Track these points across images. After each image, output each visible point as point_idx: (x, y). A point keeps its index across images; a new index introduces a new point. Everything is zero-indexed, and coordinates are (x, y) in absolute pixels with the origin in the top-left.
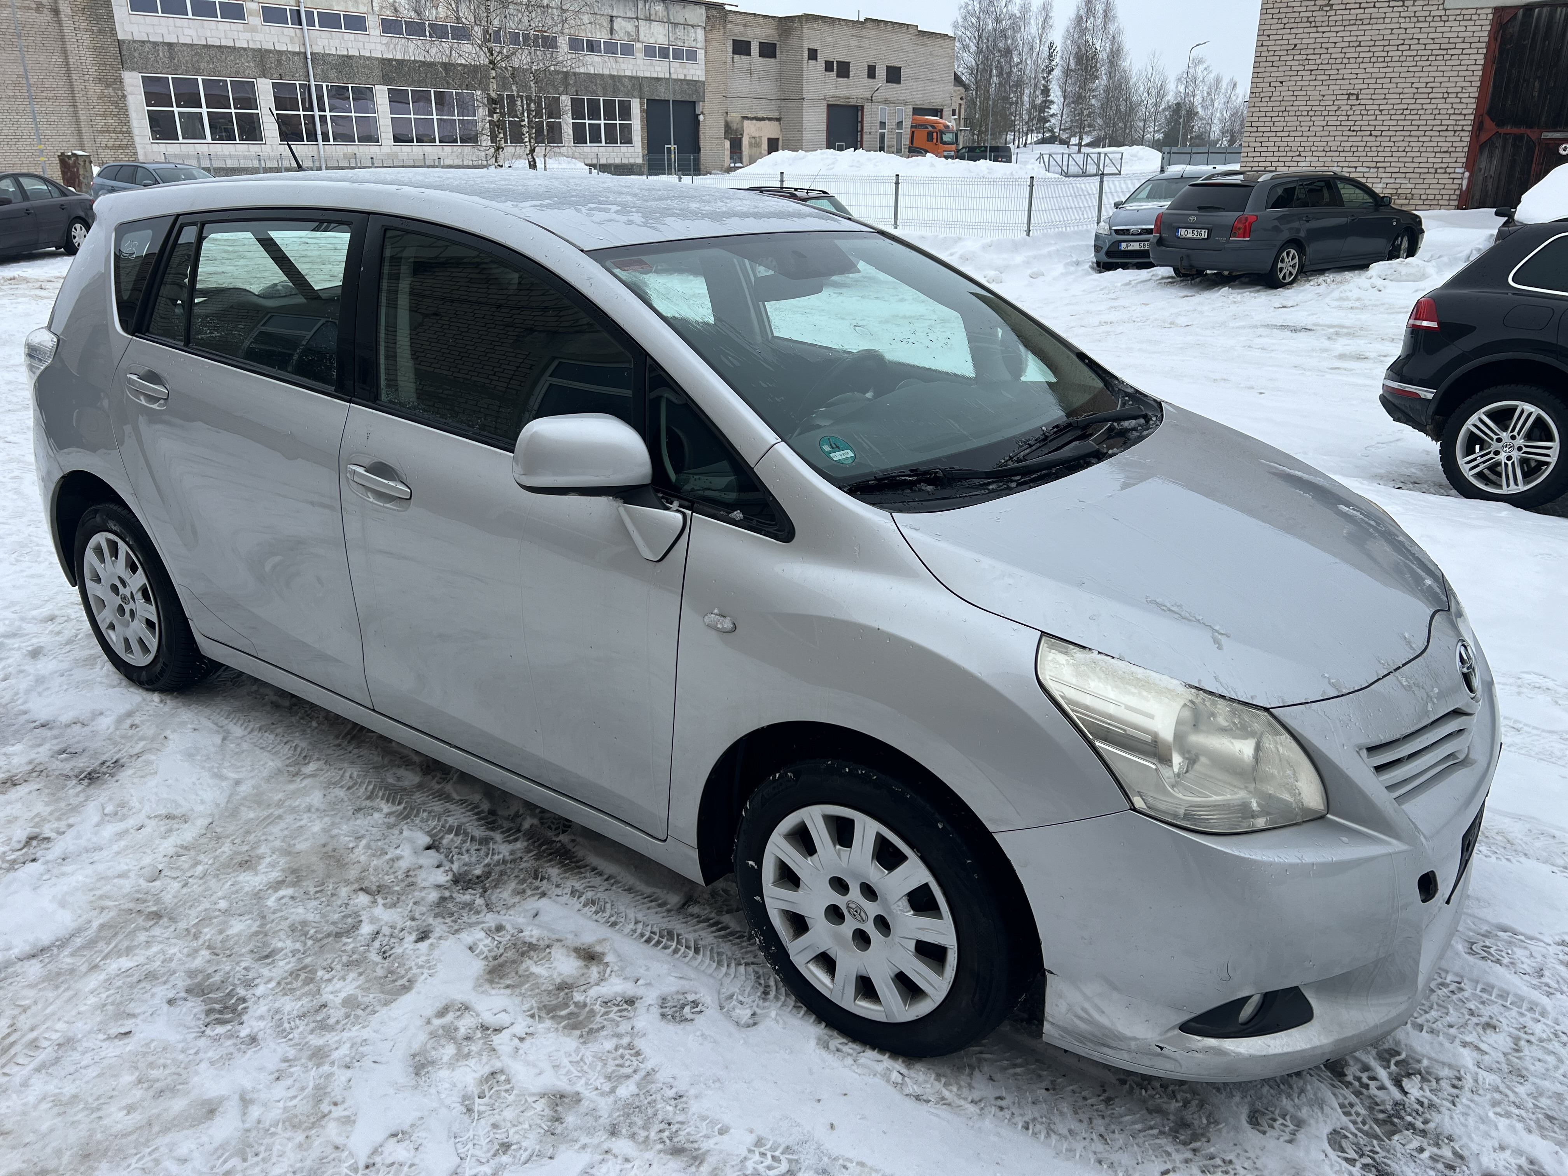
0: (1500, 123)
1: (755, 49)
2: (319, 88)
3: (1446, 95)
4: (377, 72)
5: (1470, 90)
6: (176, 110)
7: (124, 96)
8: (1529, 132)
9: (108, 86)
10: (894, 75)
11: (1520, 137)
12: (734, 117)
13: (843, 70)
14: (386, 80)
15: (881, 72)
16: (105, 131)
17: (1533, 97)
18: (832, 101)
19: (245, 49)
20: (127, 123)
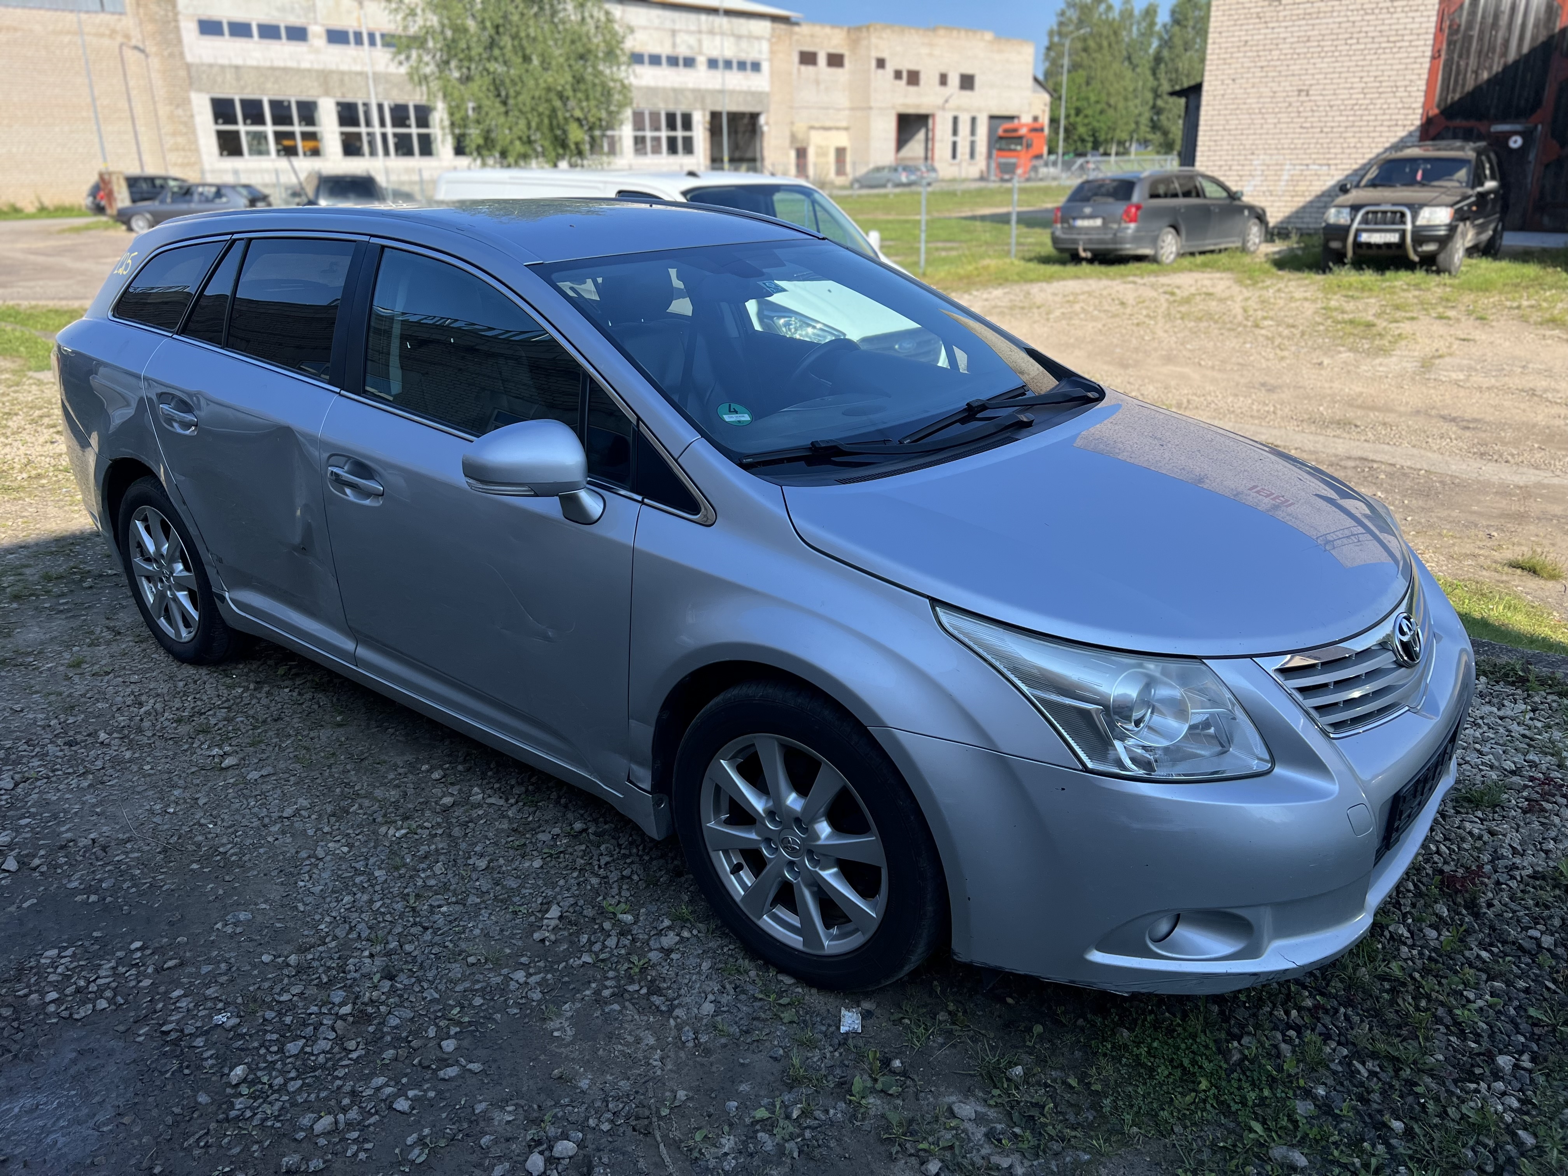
1: (822, 60)
2: (380, 107)
3: (1395, 89)
5: (1419, 83)
6: (242, 129)
7: (192, 116)
8: (1478, 124)
9: (178, 106)
10: (967, 82)
11: (1468, 132)
12: (800, 127)
13: (913, 78)
15: (954, 81)
18: (903, 111)
20: (195, 142)
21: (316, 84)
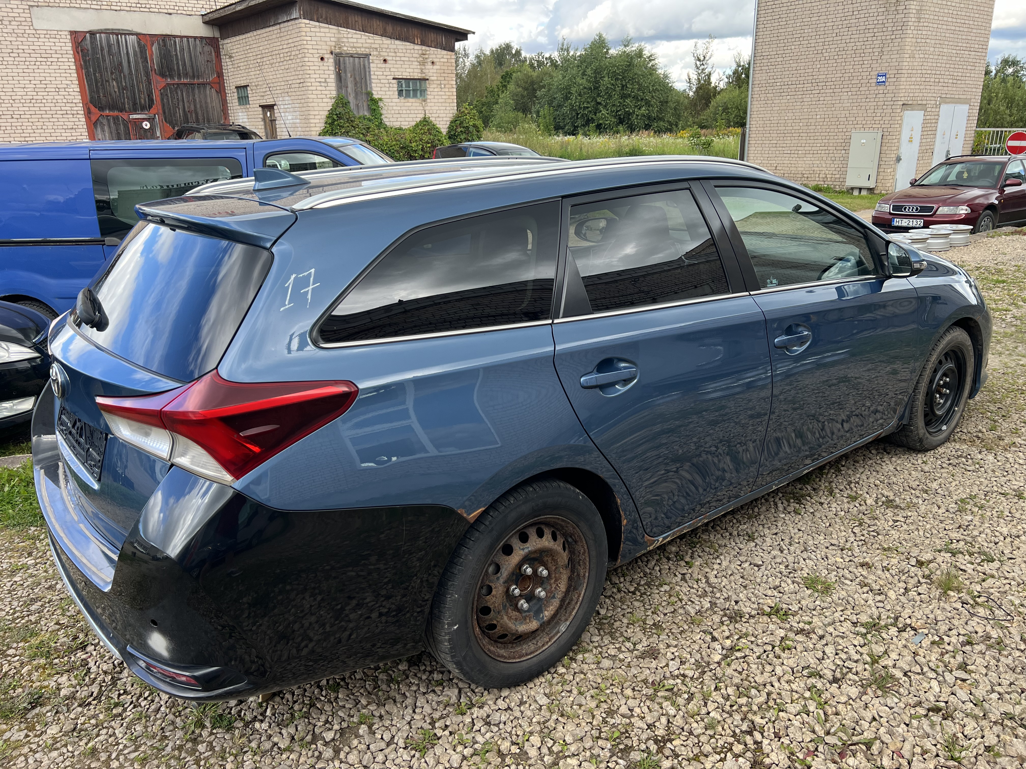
0: (101, 109)
3: (57, 90)
5: (73, 86)
8: (120, 114)
11: (116, 119)
17: (115, 92)
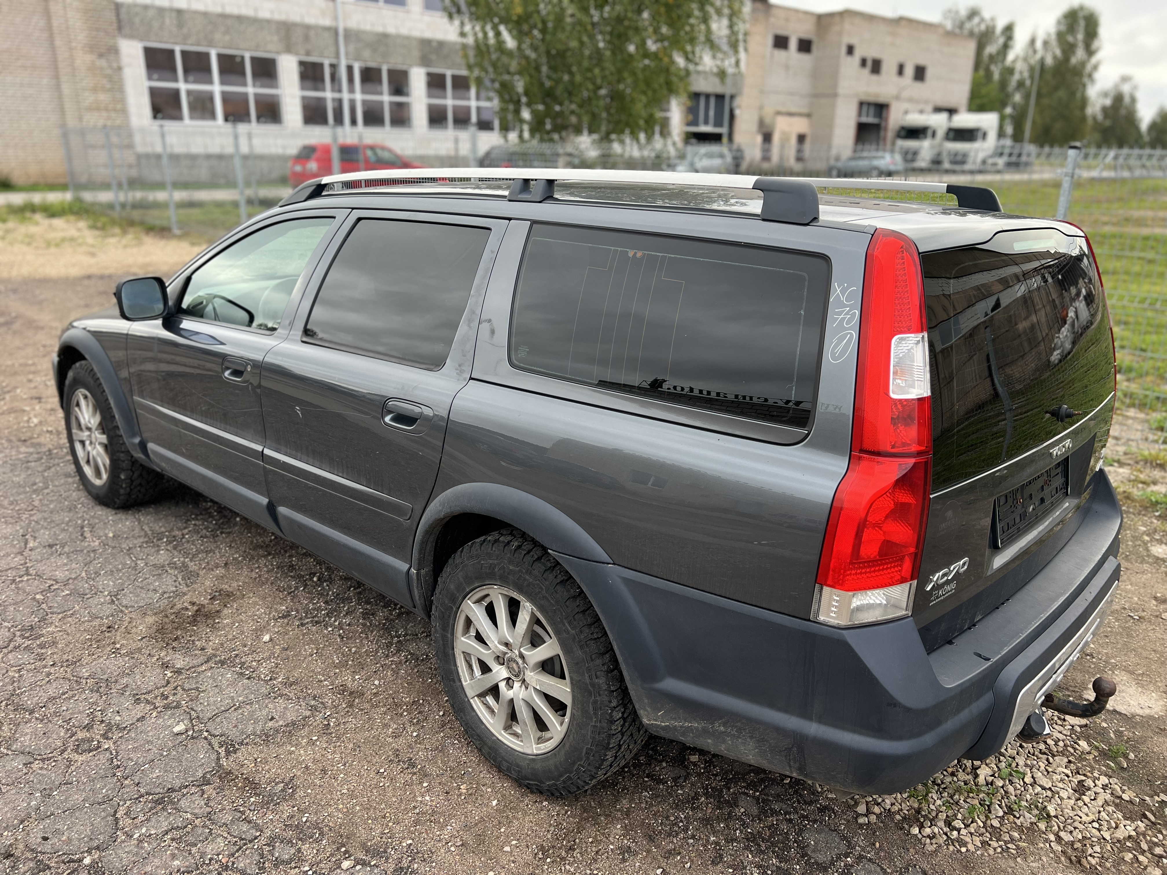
1: (793, 44)
2: (350, 69)
4: (416, 53)
6: (183, 86)
7: (120, 69)
9: (101, 56)
10: (920, 73)
12: (768, 111)
13: (876, 67)
14: (424, 61)
15: (909, 71)
16: (96, 108)
18: (864, 98)
19: (268, 21)
20: (123, 100)
21: (275, 38)
